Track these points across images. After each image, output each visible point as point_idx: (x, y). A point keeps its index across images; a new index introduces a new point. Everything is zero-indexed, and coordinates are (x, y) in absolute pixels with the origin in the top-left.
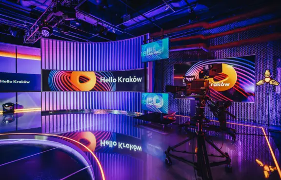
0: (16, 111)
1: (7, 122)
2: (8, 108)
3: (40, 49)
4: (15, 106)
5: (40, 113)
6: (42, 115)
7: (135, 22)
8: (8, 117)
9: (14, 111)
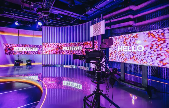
0: (33, 64)
1: (28, 69)
2: (29, 62)
3: (41, 32)
4: (32, 61)
5: (42, 66)
6: (42, 67)
7: (93, 12)
8: (29, 67)
9: (31, 64)
